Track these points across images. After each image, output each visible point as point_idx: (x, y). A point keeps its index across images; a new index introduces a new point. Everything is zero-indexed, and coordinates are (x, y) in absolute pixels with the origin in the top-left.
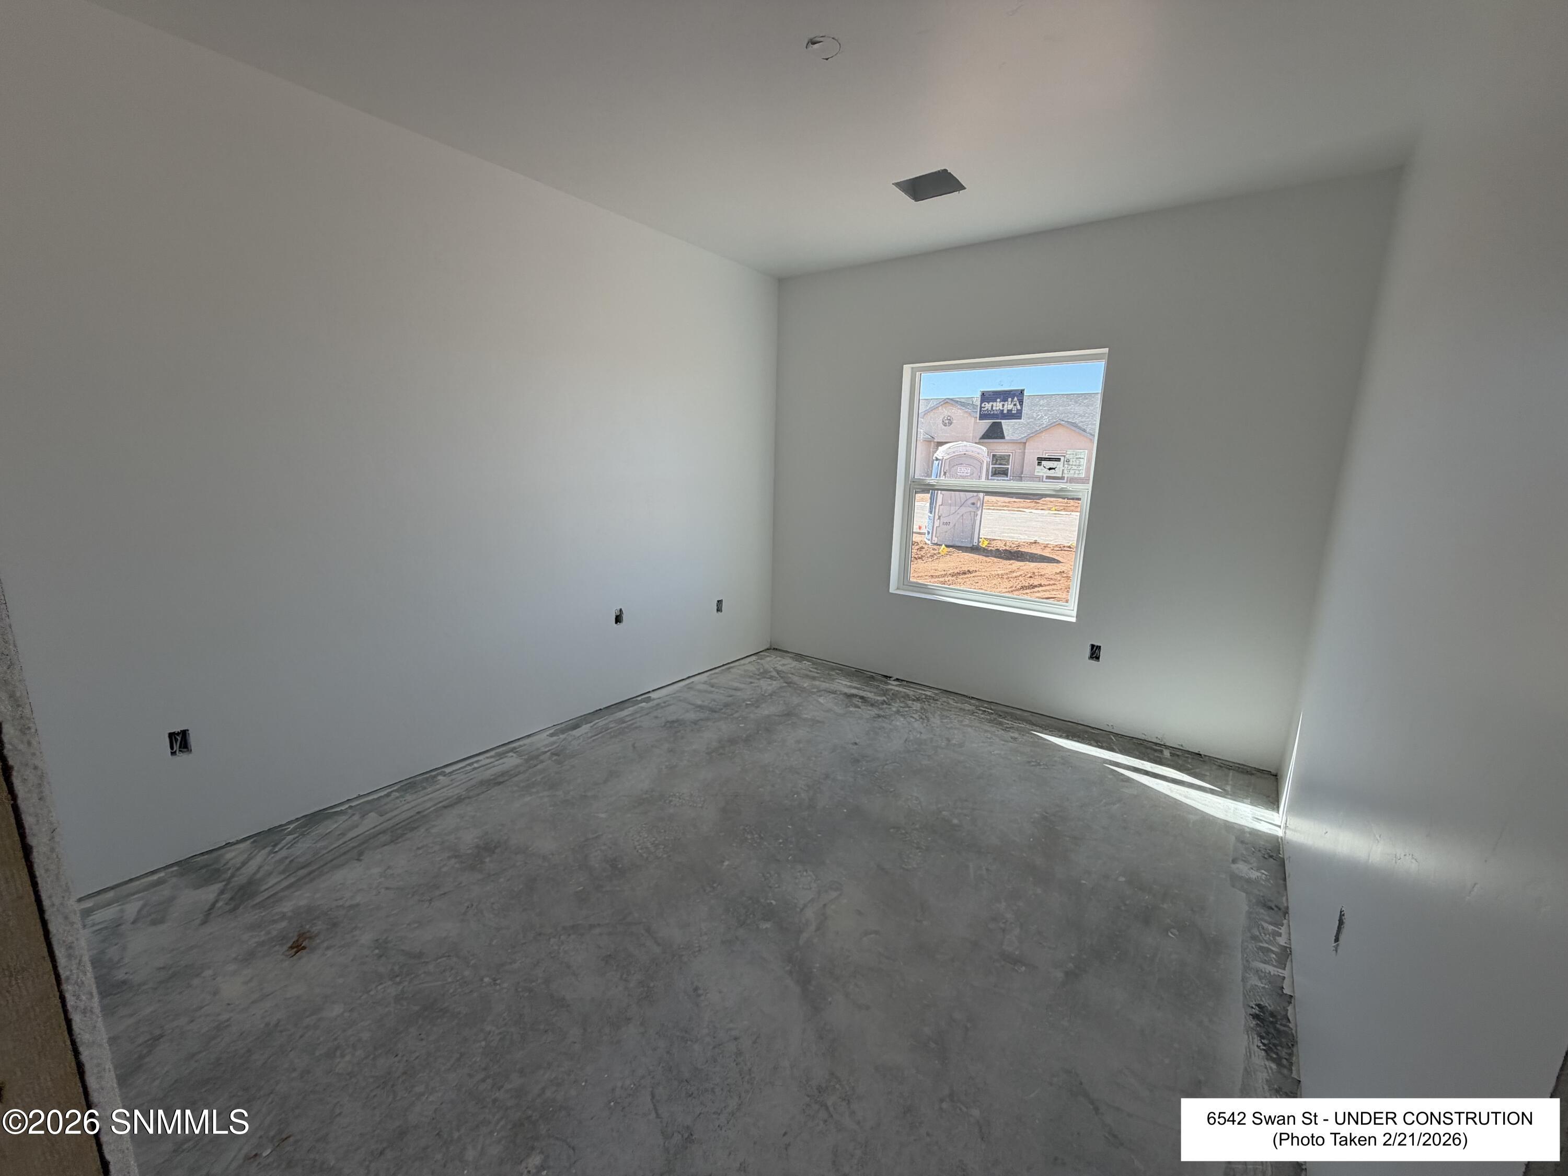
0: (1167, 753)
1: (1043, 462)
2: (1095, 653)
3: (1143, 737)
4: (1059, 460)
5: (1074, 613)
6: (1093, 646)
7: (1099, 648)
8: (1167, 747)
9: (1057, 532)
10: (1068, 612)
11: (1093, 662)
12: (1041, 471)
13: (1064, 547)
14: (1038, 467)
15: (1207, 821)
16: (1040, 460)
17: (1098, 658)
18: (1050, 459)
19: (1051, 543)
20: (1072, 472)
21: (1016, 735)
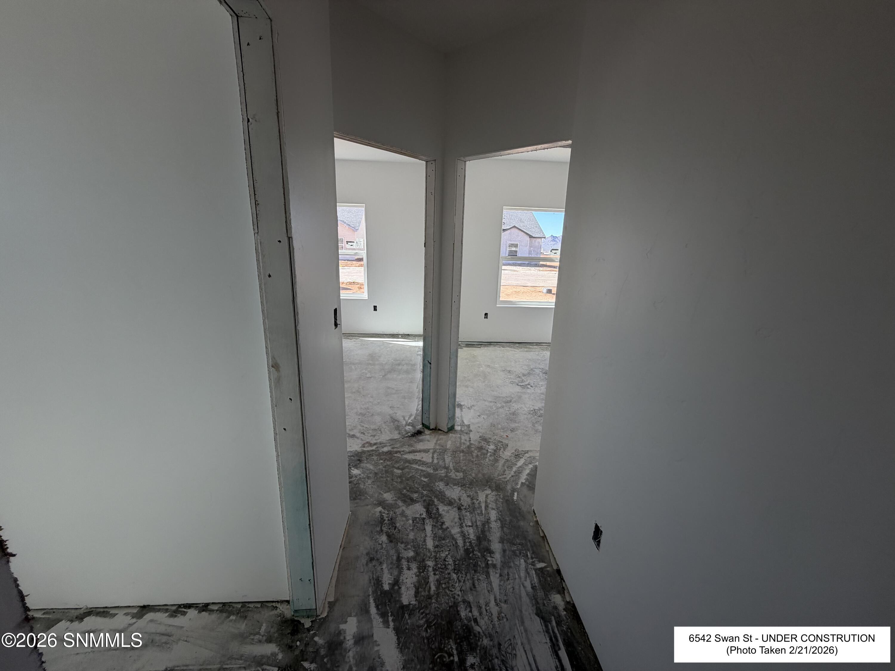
0: (400, 336)
1: (349, 243)
2: (375, 308)
3: (393, 333)
4: (354, 242)
5: (367, 296)
6: (374, 306)
7: (376, 306)
8: (400, 335)
9: (346, 277)
10: (365, 296)
11: (375, 312)
12: (348, 246)
13: (351, 282)
14: (347, 245)
15: (411, 346)
16: (347, 242)
17: (376, 310)
18: (350, 242)
19: (345, 281)
20: (359, 246)
21: (355, 340)
